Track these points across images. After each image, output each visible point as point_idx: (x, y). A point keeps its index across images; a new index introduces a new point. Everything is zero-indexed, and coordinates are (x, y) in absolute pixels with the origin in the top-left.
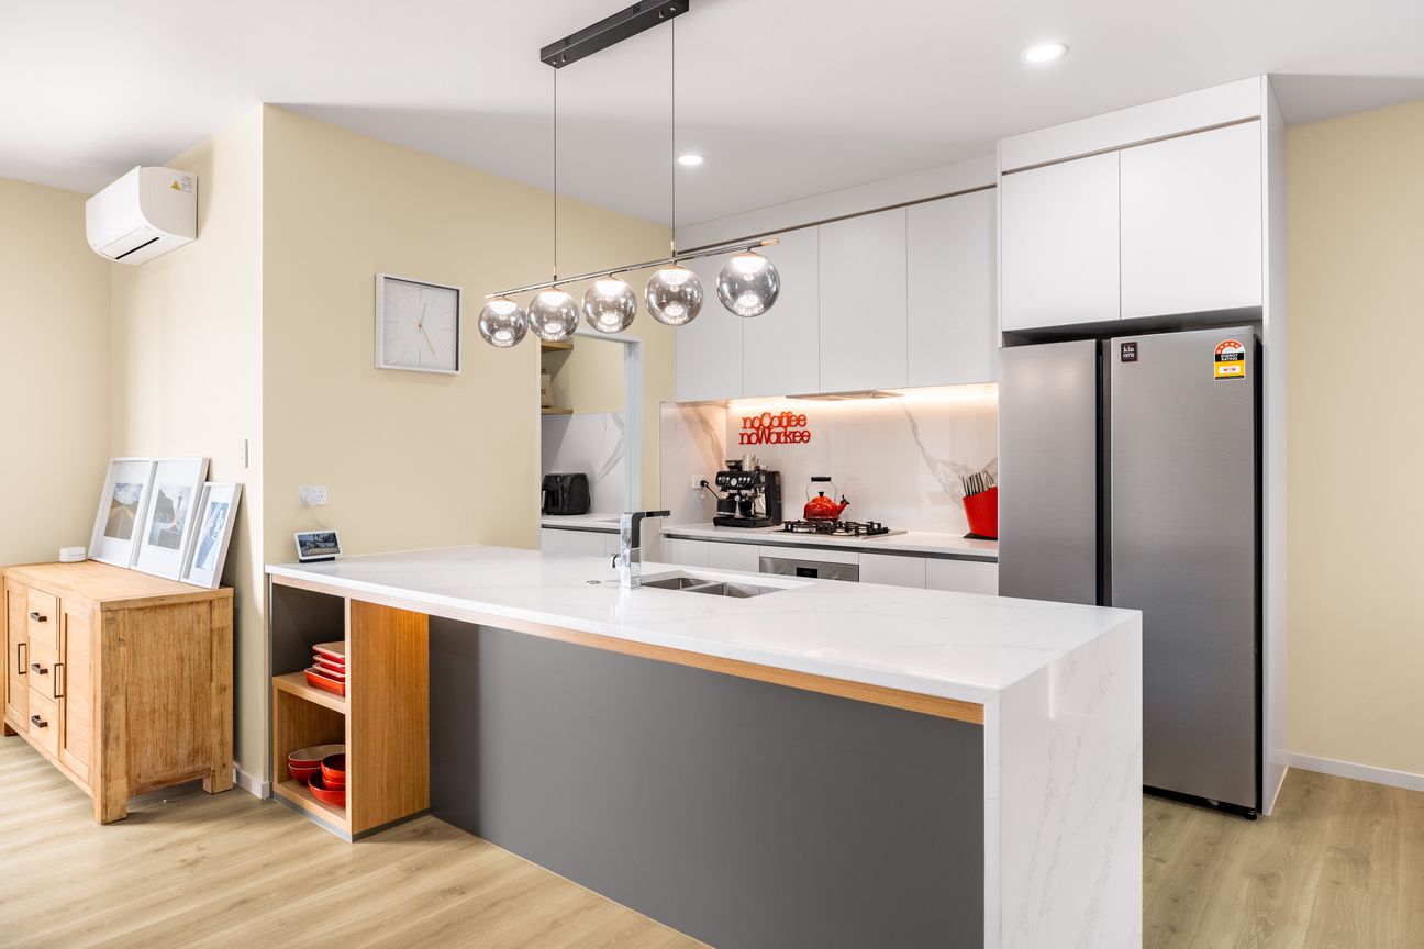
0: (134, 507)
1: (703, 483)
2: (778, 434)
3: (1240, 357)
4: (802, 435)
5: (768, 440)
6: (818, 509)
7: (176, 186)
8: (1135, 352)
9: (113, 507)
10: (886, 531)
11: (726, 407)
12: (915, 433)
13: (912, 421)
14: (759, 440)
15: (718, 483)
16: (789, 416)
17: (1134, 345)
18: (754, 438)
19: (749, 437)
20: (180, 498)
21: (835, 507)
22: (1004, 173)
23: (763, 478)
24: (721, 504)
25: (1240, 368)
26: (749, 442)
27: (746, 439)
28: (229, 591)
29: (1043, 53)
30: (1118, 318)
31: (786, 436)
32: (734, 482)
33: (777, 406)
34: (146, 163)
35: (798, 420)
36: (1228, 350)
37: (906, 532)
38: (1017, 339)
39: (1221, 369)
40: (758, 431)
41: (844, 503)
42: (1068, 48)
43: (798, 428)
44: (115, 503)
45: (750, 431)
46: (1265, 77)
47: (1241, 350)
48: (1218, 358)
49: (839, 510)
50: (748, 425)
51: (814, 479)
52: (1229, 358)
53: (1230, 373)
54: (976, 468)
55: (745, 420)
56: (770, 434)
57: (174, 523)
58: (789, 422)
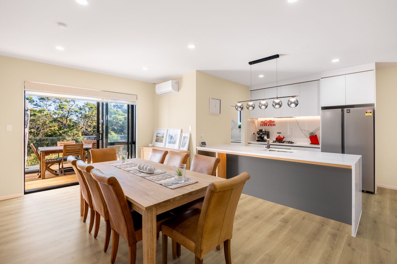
0: (163, 137)
1: (254, 133)
2: (269, 125)
3: (371, 112)
4: (274, 125)
5: (266, 125)
6: (279, 138)
7: (176, 83)
8: (350, 111)
9: (157, 137)
10: (293, 143)
11: (257, 119)
12: (298, 125)
13: (297, 122)
14: (264, 125)
15: (257, 133)
16: (271, 121)
17: (349, 110)
18: (263, 125)
19: (262, 125)
20: (175, 136)
21: (282, 138)
22: (321, 78)
23: (267, 133)
24: (258, 137)
25: (371, 114)
26: (262, 126)
27: (261, 125)
28: (189, 151)
29: (335, 61)
30: (345, 105)
31: (270, 125)
32: (261, 133)
33: (268, 119)
34: (172, 80)
35: (273, 122)
36: (368, 111)
37: (296, 143)
38: (324, 108)
39: (367, 114)
40: (264, 124)
41: (284, 137)
42: (340, 60)
43: (273, 123)
44: (157, 136)
45: (262, 124)
46: (375, 63)
47: (371, 111)
48: (366, 112)
49: (283, 139)
50: (262, 122)
51: (278, 133)
52: (369, 113)
53: (369, 115)
54: (312, 132)
55: (261, 122)
56: (267, 124)
57: (174, 140)
58: (271, 122)
